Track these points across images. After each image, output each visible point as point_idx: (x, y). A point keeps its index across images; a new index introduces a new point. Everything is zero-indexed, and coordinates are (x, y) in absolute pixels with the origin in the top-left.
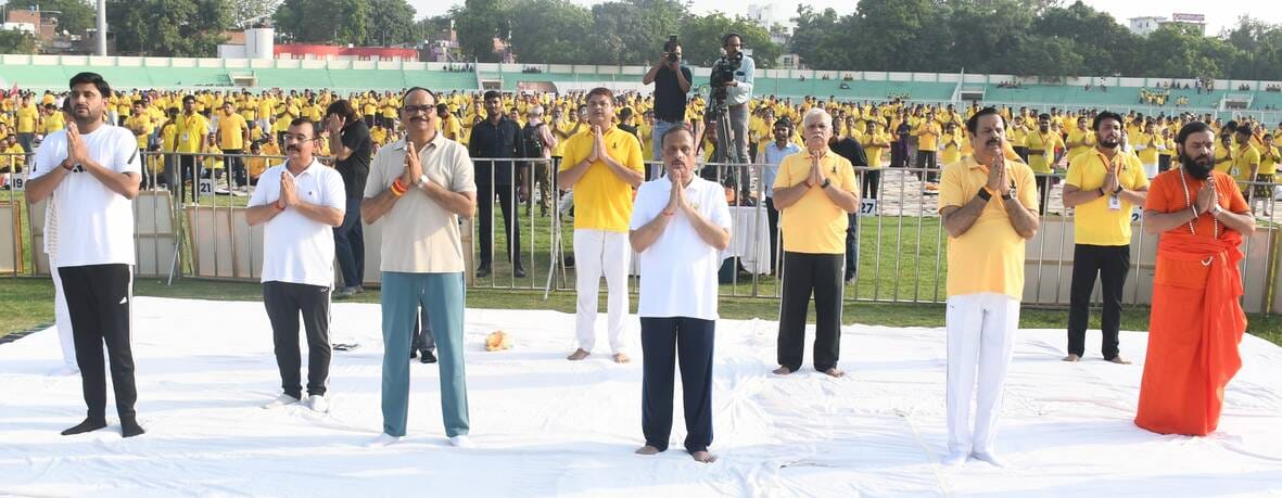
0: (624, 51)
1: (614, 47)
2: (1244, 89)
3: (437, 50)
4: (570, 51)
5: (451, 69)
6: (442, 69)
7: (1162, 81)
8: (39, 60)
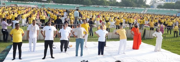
2: (112, 7)
7: (102, 6)
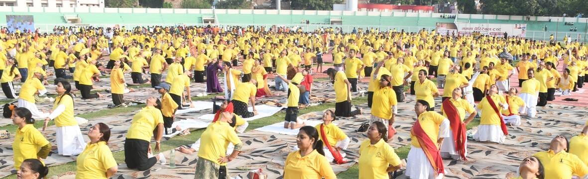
0: (538, 8)
1: (531, 5)
3: (452, 7)
4: (507, 7)
5: (444, 17)
6: (439, 17)
8: (257, 12)
